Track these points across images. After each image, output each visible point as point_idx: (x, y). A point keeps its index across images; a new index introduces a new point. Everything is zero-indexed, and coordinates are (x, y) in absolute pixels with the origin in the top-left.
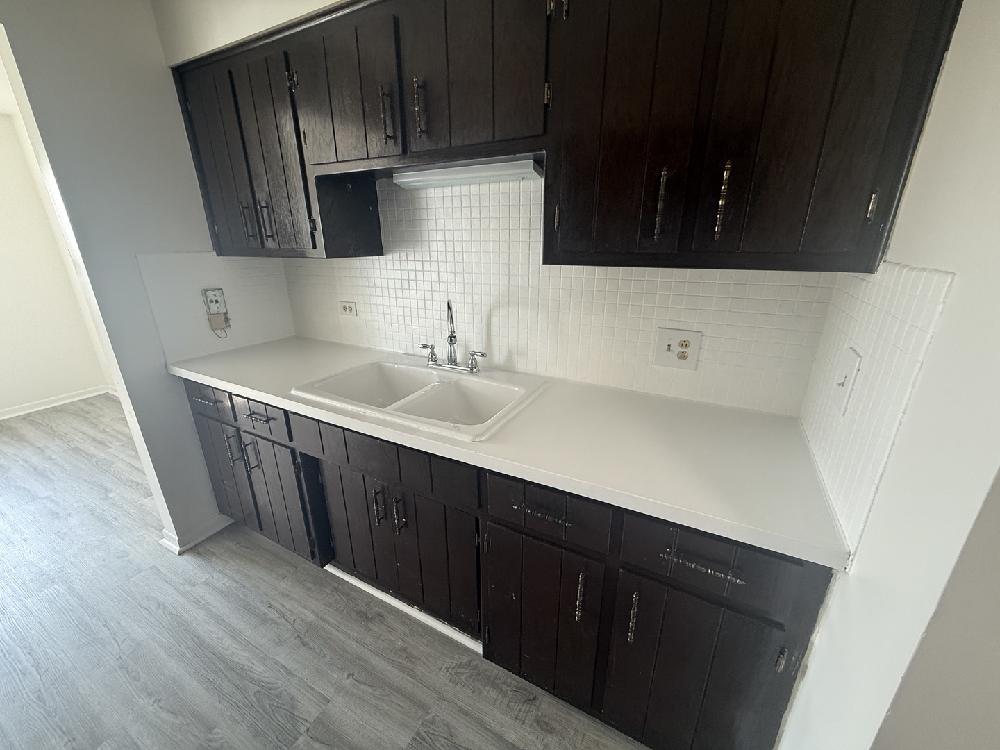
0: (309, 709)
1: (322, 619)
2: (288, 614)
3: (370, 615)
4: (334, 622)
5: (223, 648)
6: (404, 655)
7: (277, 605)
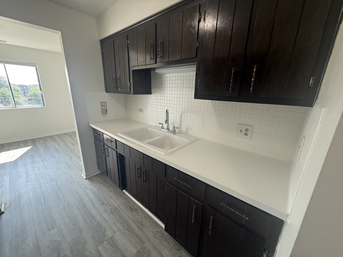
0: (109, 234)
1: (119, 207)
2: (110, 203)
3: (133, 208)
4: (122, 208)
5: (90, 209)
6: (141, 224)
7: (108, 200)
